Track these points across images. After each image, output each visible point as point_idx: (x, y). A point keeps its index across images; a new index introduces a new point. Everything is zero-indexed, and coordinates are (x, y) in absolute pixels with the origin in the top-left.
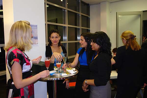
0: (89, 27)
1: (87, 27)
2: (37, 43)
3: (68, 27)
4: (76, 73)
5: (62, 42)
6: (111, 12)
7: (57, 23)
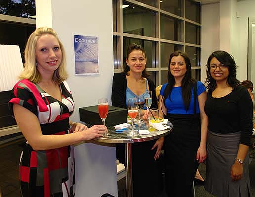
0: (200, 44)
1: (196, 44)
2: (96, 70)
3: (161, 42)
4: (167, 129)
5: (148, 70)
6: (238, 18)
7: (143, 35)
